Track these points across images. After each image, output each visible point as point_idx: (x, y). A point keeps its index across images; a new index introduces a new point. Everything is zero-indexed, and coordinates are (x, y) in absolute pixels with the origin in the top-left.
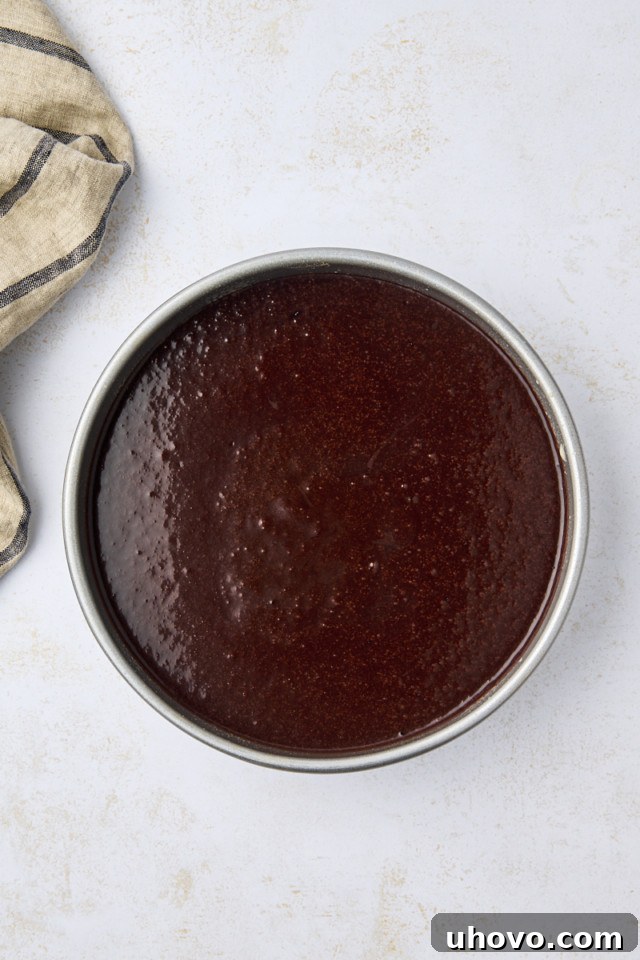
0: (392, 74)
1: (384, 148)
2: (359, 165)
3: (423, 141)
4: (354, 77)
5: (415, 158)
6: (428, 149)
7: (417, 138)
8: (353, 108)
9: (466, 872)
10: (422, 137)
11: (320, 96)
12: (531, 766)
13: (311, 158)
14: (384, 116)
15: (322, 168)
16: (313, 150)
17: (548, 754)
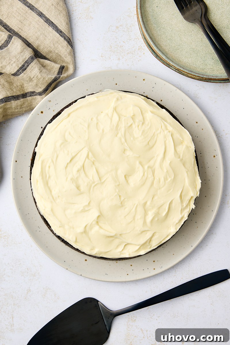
0: (131, 26)
1: (128, 53)
2: (119, 59)
3: (142, 51)
4: (117, 27)
5: (139, 56)
6: (144, 53)
7: (140, 49)
8: (117, 39)
9: (158, 317)
10: (142, 49)
11: (105, 34)
12: (182, 278)
13: (102, 56)
14: (128, 41)
15: (106, 60)
16: (102, 54)
17: (188, 274)
